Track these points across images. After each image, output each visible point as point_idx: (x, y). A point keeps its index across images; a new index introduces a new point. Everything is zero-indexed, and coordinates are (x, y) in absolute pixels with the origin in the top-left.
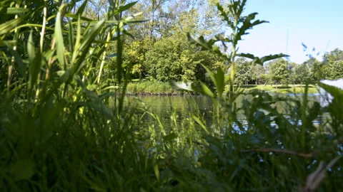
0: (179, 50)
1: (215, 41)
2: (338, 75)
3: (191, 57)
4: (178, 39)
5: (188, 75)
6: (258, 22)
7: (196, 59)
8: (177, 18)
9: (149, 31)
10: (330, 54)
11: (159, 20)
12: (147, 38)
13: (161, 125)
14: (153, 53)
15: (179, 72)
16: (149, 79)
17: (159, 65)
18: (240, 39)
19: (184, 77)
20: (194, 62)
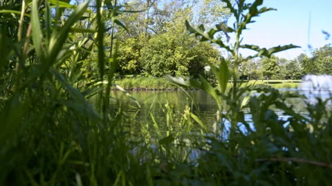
0: (173, 46)
1: (216, 31)
2: (327, 70)
3: (184, 53)
4: (172, 36)
5: (181, 71)
6: (264, 10)
7: (190, 55)
8: (172, 14)
9: (144, 28)
10: (319, 49)
11: (154, 17)
12: (142, 35)
13: (155, 125)
14: (148, 49)
15: (173, 67)
16: (144, 75)
17: (154, 61)
18: (245, 28)
19: (178, 73)
20: (188, 58)
